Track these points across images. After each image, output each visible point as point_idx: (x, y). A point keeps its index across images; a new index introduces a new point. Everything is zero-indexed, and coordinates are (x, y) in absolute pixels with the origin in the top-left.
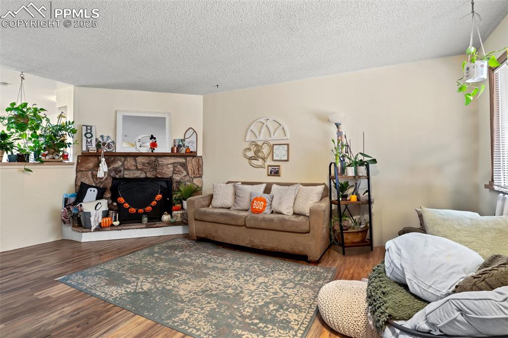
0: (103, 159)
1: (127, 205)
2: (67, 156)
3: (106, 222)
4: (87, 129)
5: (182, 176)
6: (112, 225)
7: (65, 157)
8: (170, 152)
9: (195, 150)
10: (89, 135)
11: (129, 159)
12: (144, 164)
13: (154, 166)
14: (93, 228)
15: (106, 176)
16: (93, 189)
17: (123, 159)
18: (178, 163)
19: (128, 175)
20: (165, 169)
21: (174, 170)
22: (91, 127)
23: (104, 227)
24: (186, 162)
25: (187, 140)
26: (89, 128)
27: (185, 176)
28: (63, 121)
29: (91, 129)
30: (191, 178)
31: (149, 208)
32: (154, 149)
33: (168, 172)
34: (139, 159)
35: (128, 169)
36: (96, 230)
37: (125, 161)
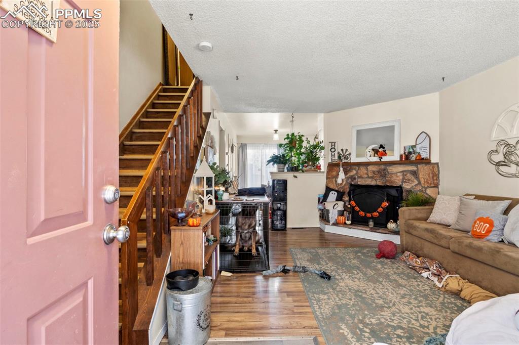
0: (341, 169)
1: (357, 209)
2: (320, 166)
3: (340, 220)
4: (332, 145)
5: (413, 185)
6: (345, 223)
7: (319, 167)
8: (399, 160)
9: (428, 156)
10: (333, 150)
11: (362, 168)
12: (374, 172)
13: (383, 174)
14: (331, 223)
15: (345, 182)
16: (334, 192)
17: (357, 168)
18: (408, 171)
19: (361, 182)
20: (394, 177)
21: (404, 178)
22: (335, 143)
23: (339, 224)
24: (418, 169)
25: (418, 147)
26: (333, 144)
27: (416, 185)
28: (317, 141)
29: (334, 145)
30: (424, 187)
31: (376, 214)
32: (382, 158)
33: (397, 180)
34: (370, 168)
35: (361, 177)
36: (334, 224)
37: (358, 170)
